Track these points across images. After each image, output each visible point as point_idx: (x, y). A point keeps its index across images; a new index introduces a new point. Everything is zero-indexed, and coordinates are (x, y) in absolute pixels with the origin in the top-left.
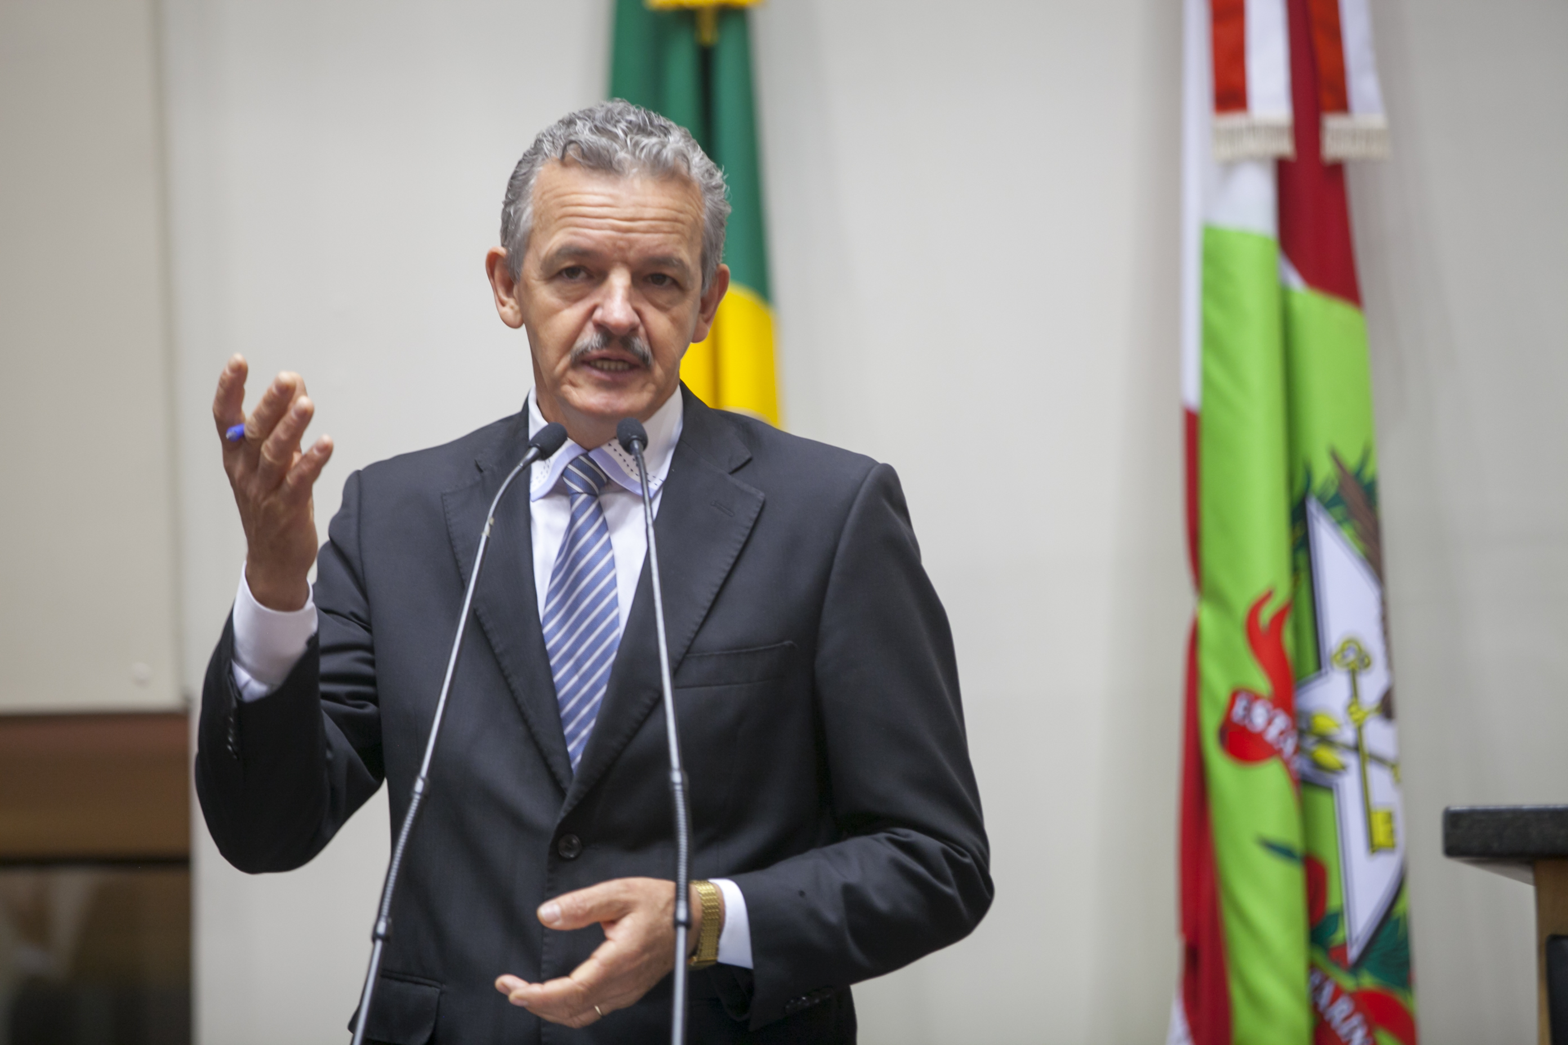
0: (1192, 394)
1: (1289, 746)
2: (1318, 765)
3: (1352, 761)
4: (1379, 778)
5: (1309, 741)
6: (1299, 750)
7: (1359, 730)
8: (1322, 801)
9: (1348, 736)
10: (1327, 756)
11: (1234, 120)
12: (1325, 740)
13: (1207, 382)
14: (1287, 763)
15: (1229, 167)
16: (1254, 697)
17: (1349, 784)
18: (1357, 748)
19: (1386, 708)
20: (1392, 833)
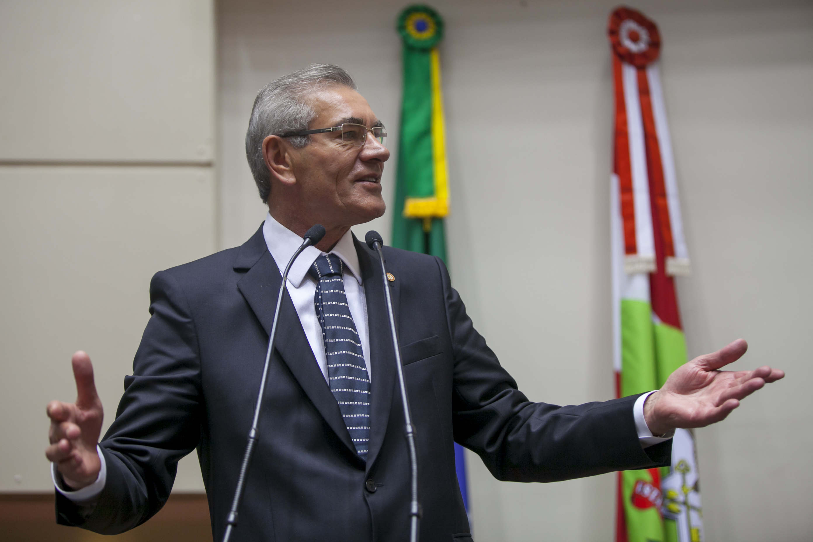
0: (618, 365)
1: (659, 502)
2: (670, 511)
3: (683, 508)
4: (694, 515)
5: (667, 501)
6: (663, 504)
7: (686, 496)
8: (672, 525)
9: (681, 498)
10: (674, 507)
11: (632, 258)
12: (673, 500)
13: (624, 360)
14: (658, 509)
15: (631, 276)
16: (644, 483)
17: (682, 518)
18: (685, 503)
19: (696, 488)
20: (699, 537)
